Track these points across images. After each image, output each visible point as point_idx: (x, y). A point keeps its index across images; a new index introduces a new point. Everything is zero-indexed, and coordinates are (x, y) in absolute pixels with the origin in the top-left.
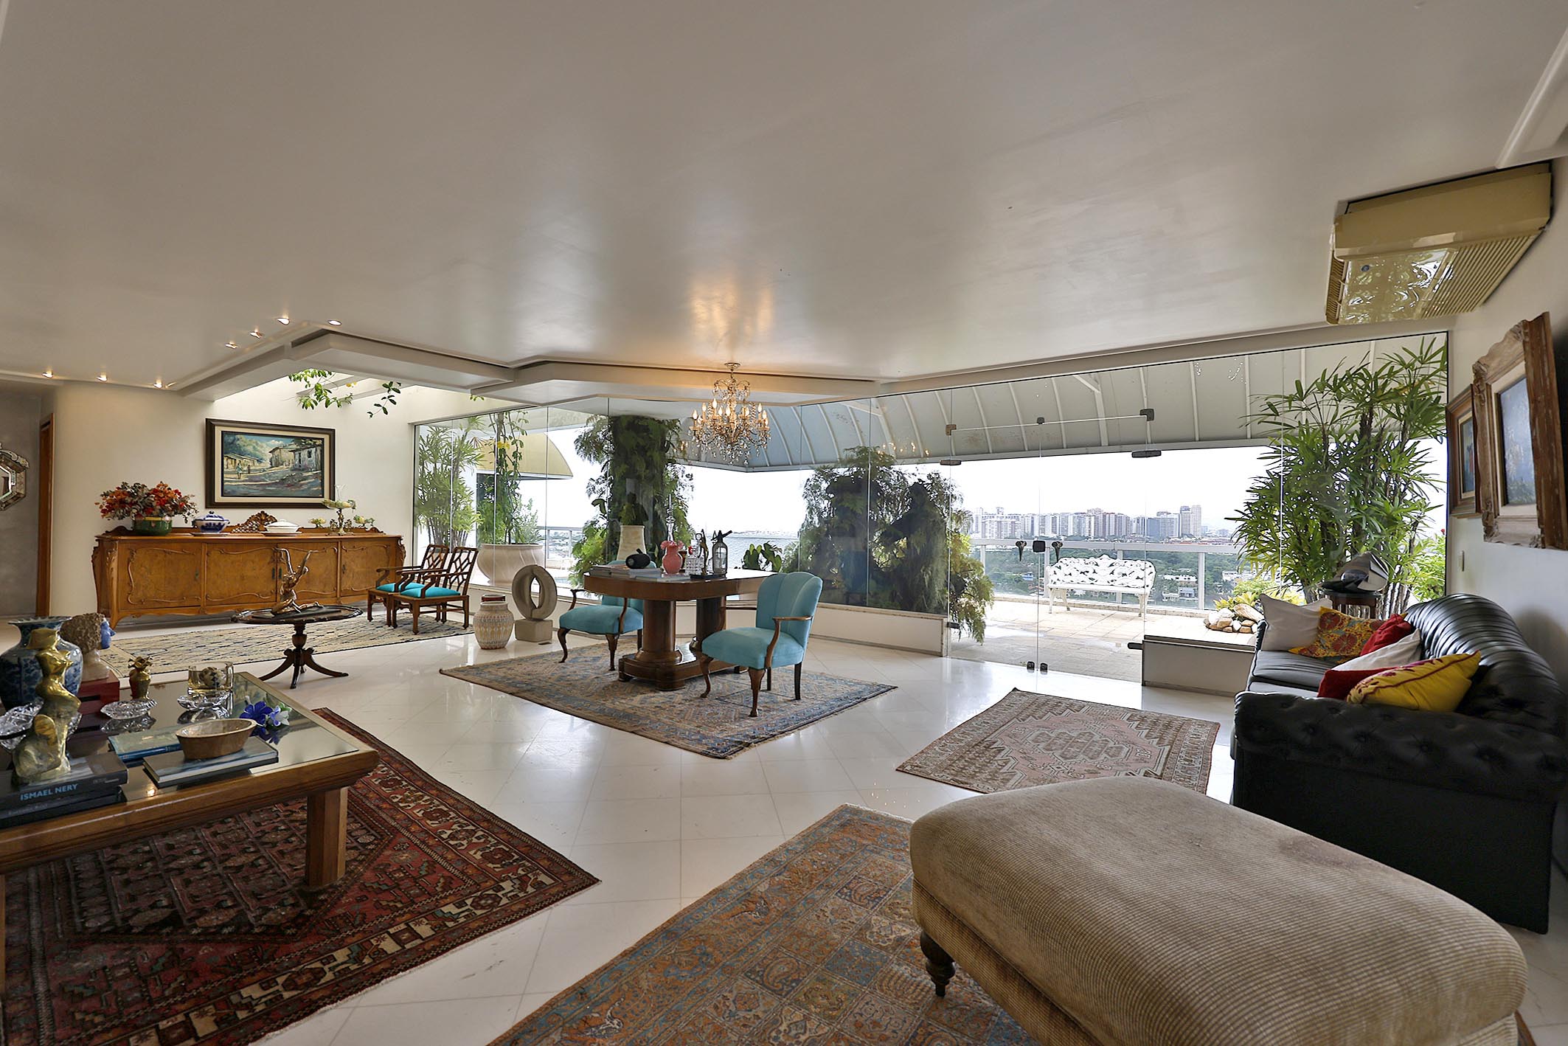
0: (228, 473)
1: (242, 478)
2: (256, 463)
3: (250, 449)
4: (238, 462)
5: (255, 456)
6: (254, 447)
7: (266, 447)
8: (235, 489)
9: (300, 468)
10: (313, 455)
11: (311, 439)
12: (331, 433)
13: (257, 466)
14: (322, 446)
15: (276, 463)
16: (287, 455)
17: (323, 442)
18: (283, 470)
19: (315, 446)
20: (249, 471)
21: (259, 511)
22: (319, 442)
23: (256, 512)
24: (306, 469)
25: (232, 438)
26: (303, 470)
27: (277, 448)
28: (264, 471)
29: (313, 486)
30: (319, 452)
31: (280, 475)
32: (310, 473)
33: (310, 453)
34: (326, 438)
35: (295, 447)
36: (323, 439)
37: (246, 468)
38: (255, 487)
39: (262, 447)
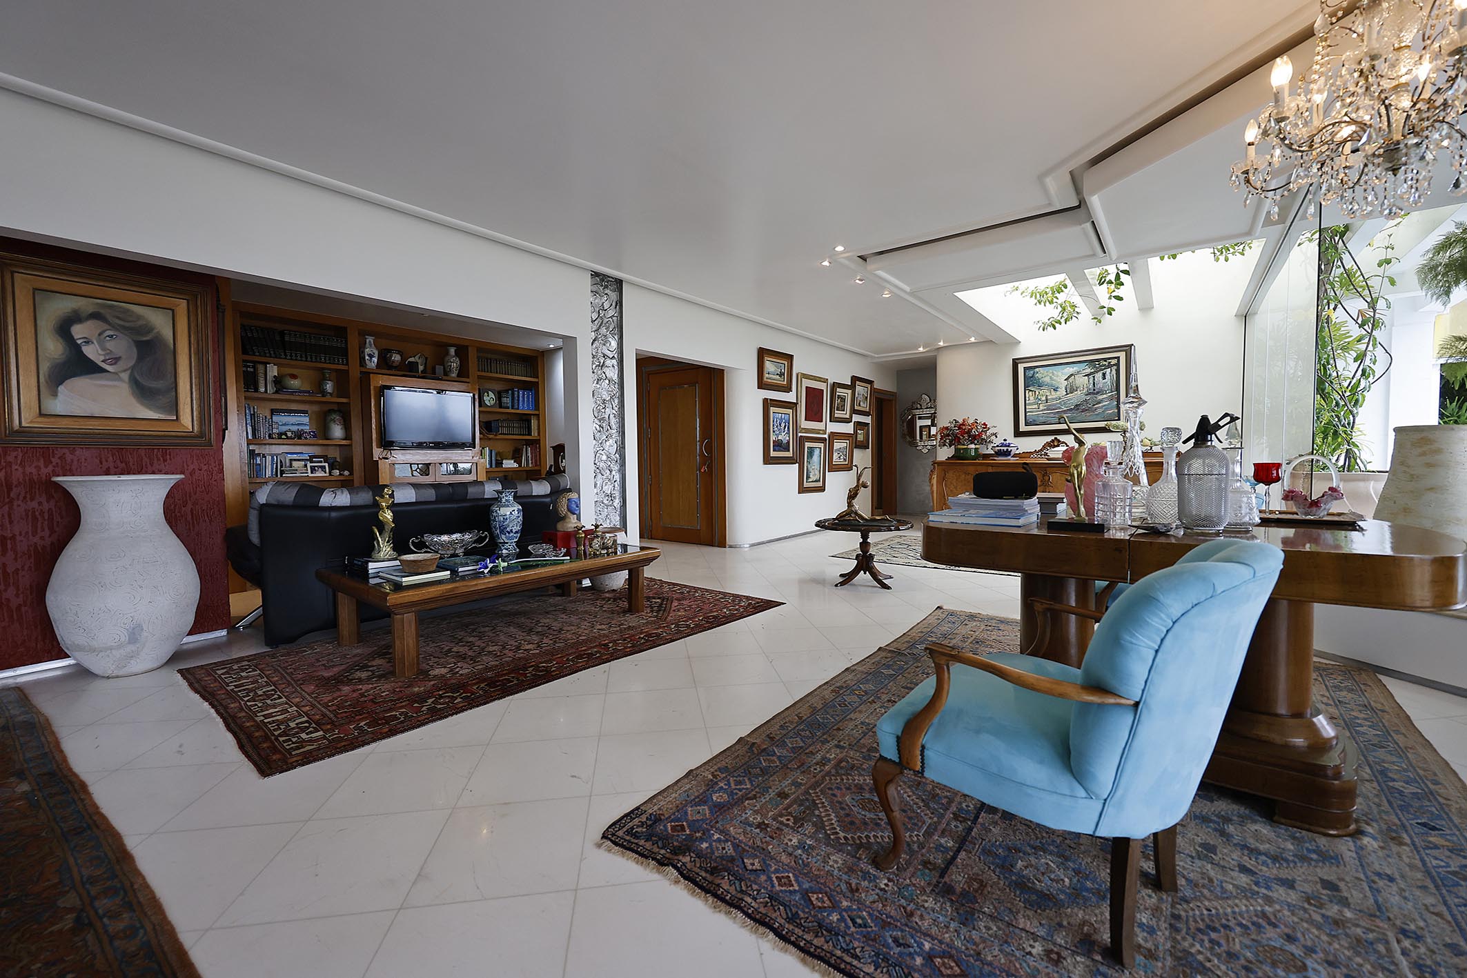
0: (1030, 404)
1: (1041, 408)
2: (1053, 392)
3: (1047, 379)
4: (1037, 393)
5: (1052, 386)
6: (1051, 378)
7: (1060, 376)
8: (1036, 418)
9: (1094, 392)
10: (1108, 376)
11: (1105, 360)
12: (1128, 349)
13: (1054, 395)
14: (1118, 365)
15: (1071, 389)
16: (1082, 381)
17: (1119, 361)
18: (1077, 397)
19: (1110, 366)
20: (1047, 400)
21: (1053, 438)
22: (1114, 362)
23: (1049, 438)
24: (1100, 392)
25: (1032, 372)
26: (1098, 393)
27: (1072, 375)
28: (1060, 399)
29: (1107, 409)
30: (1114, 372)
31: (1075, 402)
32: (1105, 396)
33: (1104, 375)
34: (1122, 355)
35: (1088, 371)
36: (1118, 358)
37: (1044, 398)
38: (1052, 415)
39: (1058, 376)
